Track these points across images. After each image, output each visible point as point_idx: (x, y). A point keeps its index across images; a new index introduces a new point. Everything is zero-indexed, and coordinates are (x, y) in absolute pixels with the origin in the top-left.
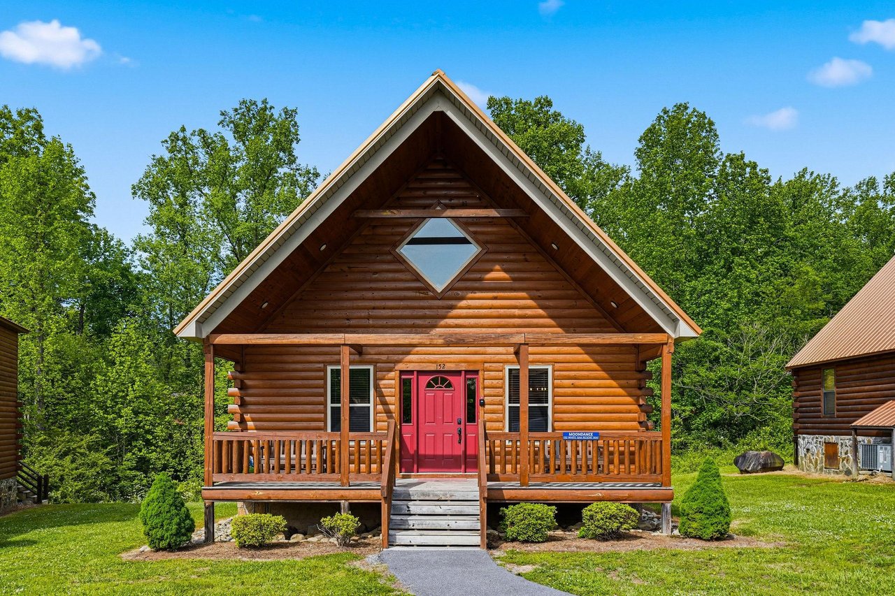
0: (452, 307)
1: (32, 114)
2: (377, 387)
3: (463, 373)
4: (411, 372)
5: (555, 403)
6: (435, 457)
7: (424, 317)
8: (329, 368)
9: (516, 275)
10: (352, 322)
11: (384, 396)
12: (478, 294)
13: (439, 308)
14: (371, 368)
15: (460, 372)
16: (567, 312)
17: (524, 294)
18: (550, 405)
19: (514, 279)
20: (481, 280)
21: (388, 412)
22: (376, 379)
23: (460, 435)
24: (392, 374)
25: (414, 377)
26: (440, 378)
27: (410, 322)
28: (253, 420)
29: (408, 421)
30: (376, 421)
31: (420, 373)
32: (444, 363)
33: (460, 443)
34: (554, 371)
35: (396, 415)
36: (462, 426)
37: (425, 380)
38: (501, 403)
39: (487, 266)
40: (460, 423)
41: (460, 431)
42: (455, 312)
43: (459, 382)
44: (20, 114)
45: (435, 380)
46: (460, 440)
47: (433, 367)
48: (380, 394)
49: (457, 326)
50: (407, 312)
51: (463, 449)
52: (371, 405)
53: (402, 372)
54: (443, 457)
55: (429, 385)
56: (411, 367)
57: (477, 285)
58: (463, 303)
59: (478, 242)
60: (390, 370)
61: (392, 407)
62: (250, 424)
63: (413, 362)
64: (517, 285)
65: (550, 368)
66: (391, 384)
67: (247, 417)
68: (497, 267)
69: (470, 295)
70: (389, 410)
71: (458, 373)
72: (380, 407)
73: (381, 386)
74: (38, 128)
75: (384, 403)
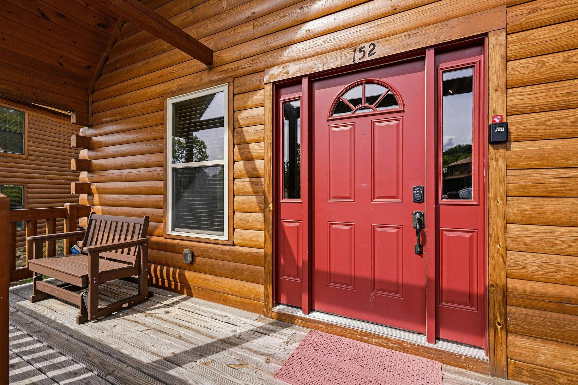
2: (234, 128)
3: (430, 54)
4: (296, 82)
6: (351, 280)
11: (246, 143)
15: (419, 53)
21: (253, 175)
22: (232, 113)
23: (420, 231)
24: (259, 96)
25: (303, 93)
30: (233, 195)
31: (316, 80)
32: (373, 42)
33: (421, 253)
35: (266, 182)
36: (427, 208)
40: (420, 200)
41: (421, 222)
46: (421, 246)
47: (344, 59)
51: (428, 271)
52: (225, 162)
54: (373, 283)
61: (260, 165)
66: (257, 115)
70: (255, 169)
72: (240, 165)
73: (242, 122)
75: (247, 158)
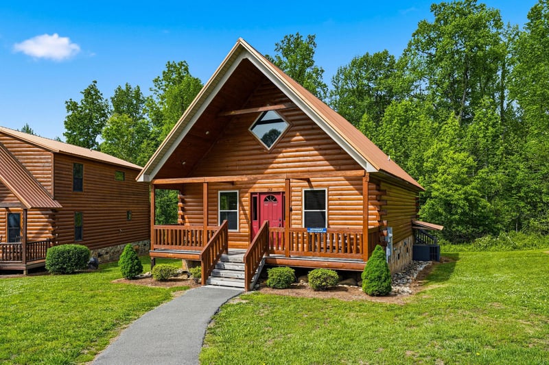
0: (275, 158)
1: (184, 64)
2: (240, 202)
4: (256, 193)
5: (329, 210)
7: (261, 164)
8: (219, 192)
9: (308, 137)
10: (230, 168)
11: (243, 206)
12: (289, 150)
13: (269, 158)
14: (238, 191)
15: (280, 192)
16: (336, 157)
17: (312, 148)
18: (326, 210)
19: (306, 140)
20: (289, 141)
21: (245, 214)
22: (240, 198)
24: (247, 195)
25: (257, 196)
26: (271, 196)
27: (255, 167)
28: (188, 218)
29: (256, 219)
30: (240, 219)
31: (260, 193)
32: (271, 188)
34: (328, 191)
35: (249, 216)
36: (281, 222)
37: (263, 197)
38: (301, 210)
39: (293, 133)
41: (280, 225)
42: (277, 160)
43: (279, 198)
44: (179, 64)
45: (269, 197)
47: (266, 190)
48: (241, 205)
49: (278, 168)
50: (254, 162)
52: (238, 211)
53: (252, 194)
55: (266, 200)
56: (256, 191)
57: (288, 144)
58: (281, 155)
59: (288, 121)
60: (247, 192)
61: (247, 212)
62: (187, 220)
63: (257, 188)
64: (308, 143)
65: (326, 190)
66: (246, 199)
67: (186, 216)
68: (298, 134)
69: (284, 150)
71: (279, 193)
72: (242, 212)
73: (242, 201)
74: (186, 69)
75: (244, 210)
